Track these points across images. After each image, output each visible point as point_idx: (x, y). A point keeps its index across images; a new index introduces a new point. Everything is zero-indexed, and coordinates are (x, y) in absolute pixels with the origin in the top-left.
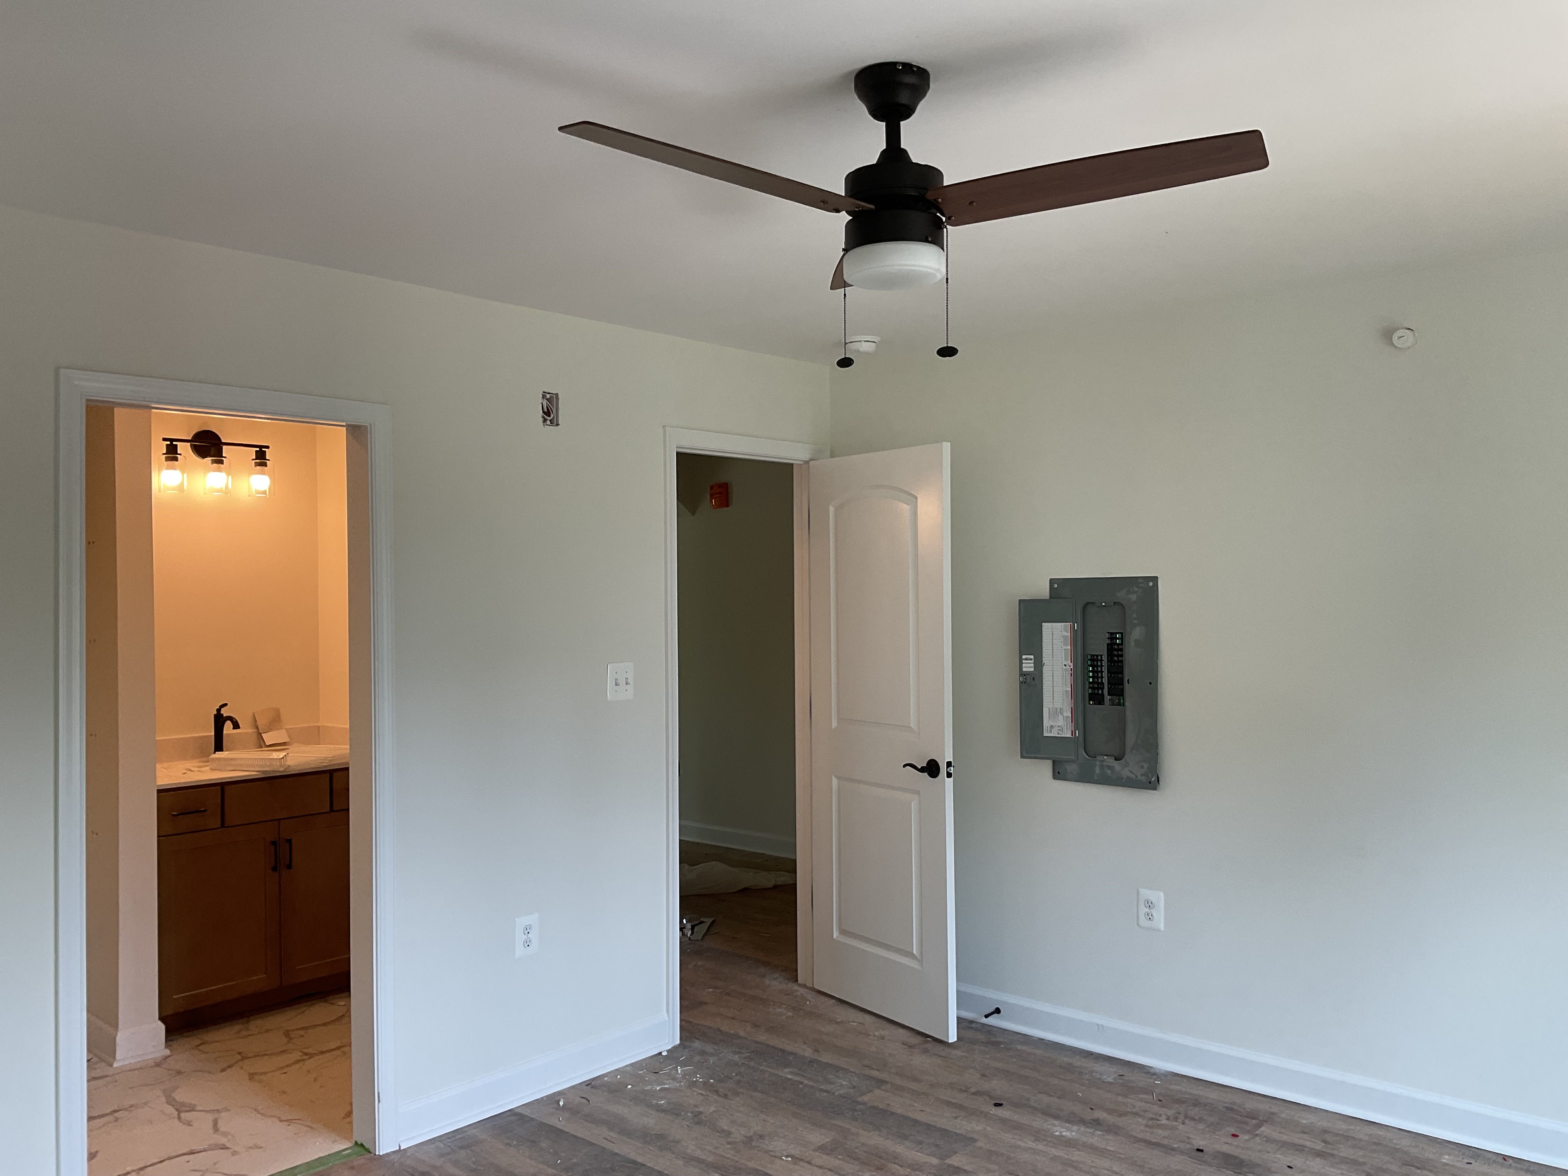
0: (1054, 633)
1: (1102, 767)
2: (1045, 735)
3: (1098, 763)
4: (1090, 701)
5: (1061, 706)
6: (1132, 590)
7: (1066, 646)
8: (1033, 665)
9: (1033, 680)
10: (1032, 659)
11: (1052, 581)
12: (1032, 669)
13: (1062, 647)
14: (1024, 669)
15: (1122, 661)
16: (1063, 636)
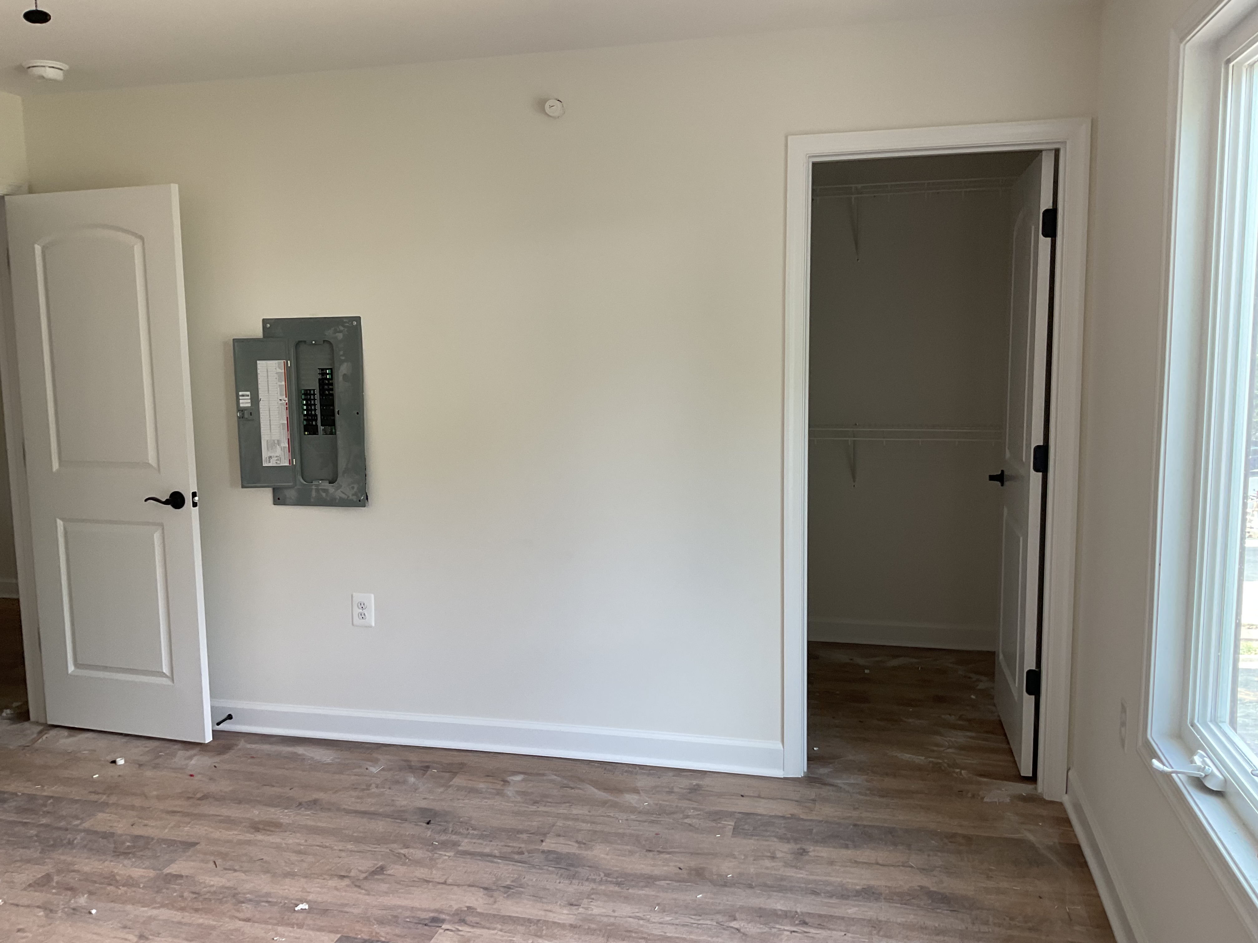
0: (269, 370)
1: (317, 490)
2: (264, 465)
3: (314, 487)
4: (305, 431)
5: (278, 438)
6: (338, 330)
7: (281, 382)
8: (249, 401)
9: (251, 415)
10: (248, 396)
11: (265, 321)
12: (249, 405)
13: (277, 383)
14: (241, 405)
15: (332, 395)
16: (277, 373)
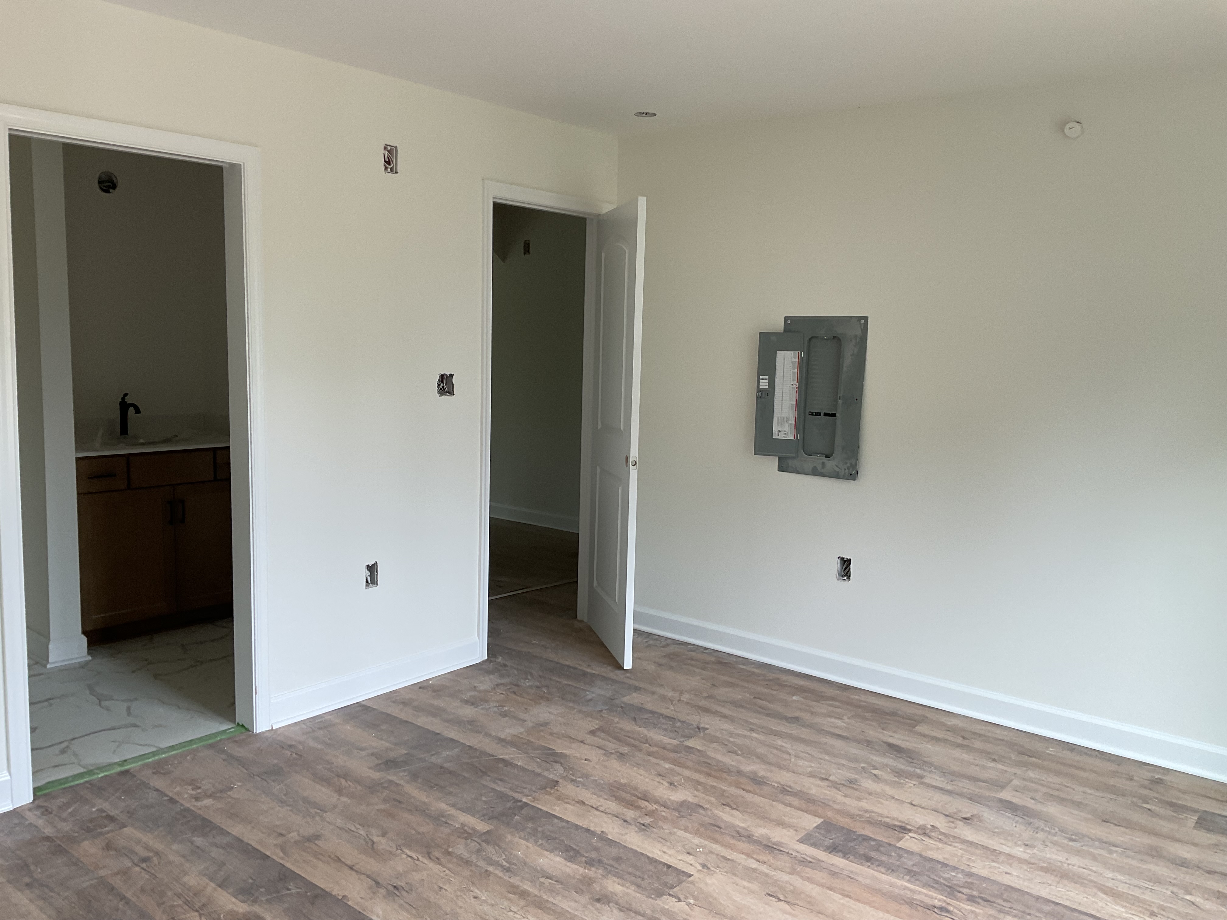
0: (785, 359)
1: (815, 463)
2: (773, 438)
3: (812, 460)
4: (809, 413)
5: (787, 416)
6: (847, 327)
7: (794, 369)
8: (767, 384)
9: (767, 395)
10: (767, 379)
11: (786, 319)
12: (767, 387)
13: (791, 370)
14: (761, 387)
16: (792, 362)
